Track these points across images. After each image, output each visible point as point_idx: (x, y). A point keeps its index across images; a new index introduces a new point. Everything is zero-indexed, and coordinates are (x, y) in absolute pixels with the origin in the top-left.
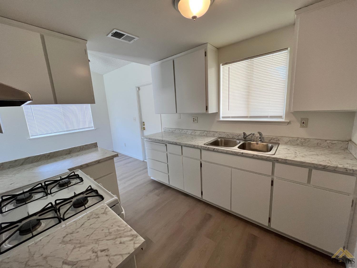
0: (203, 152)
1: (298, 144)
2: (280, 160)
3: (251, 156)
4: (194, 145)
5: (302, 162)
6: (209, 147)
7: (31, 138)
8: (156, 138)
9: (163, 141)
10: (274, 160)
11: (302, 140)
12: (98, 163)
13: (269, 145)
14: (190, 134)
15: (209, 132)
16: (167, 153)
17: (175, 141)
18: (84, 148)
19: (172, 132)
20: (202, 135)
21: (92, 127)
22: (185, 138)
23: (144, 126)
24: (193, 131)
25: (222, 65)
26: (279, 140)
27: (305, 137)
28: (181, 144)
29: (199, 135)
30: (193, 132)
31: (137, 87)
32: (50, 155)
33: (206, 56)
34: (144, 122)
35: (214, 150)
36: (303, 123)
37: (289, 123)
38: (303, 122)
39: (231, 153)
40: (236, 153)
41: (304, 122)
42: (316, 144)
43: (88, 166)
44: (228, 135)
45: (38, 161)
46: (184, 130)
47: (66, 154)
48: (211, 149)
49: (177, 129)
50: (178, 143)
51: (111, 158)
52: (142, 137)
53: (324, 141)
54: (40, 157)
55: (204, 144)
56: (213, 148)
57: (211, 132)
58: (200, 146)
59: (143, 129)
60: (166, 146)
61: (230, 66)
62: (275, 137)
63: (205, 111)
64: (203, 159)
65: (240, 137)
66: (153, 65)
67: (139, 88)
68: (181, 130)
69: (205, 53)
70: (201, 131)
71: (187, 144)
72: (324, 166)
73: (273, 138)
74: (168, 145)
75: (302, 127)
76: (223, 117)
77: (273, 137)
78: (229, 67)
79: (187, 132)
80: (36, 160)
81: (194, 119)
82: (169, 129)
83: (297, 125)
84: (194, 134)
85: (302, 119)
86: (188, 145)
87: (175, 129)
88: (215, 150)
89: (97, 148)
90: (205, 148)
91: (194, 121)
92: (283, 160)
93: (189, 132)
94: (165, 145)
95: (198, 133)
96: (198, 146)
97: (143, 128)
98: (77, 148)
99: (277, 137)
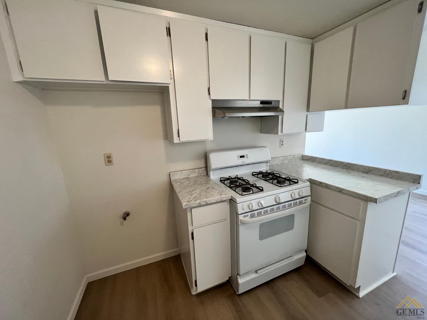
18: (391, 174)
32: (348, 165)
45: (336, 166)
47: (363, 171)
54: (338, 164)
80: (334, 165)
98: (380, 170)
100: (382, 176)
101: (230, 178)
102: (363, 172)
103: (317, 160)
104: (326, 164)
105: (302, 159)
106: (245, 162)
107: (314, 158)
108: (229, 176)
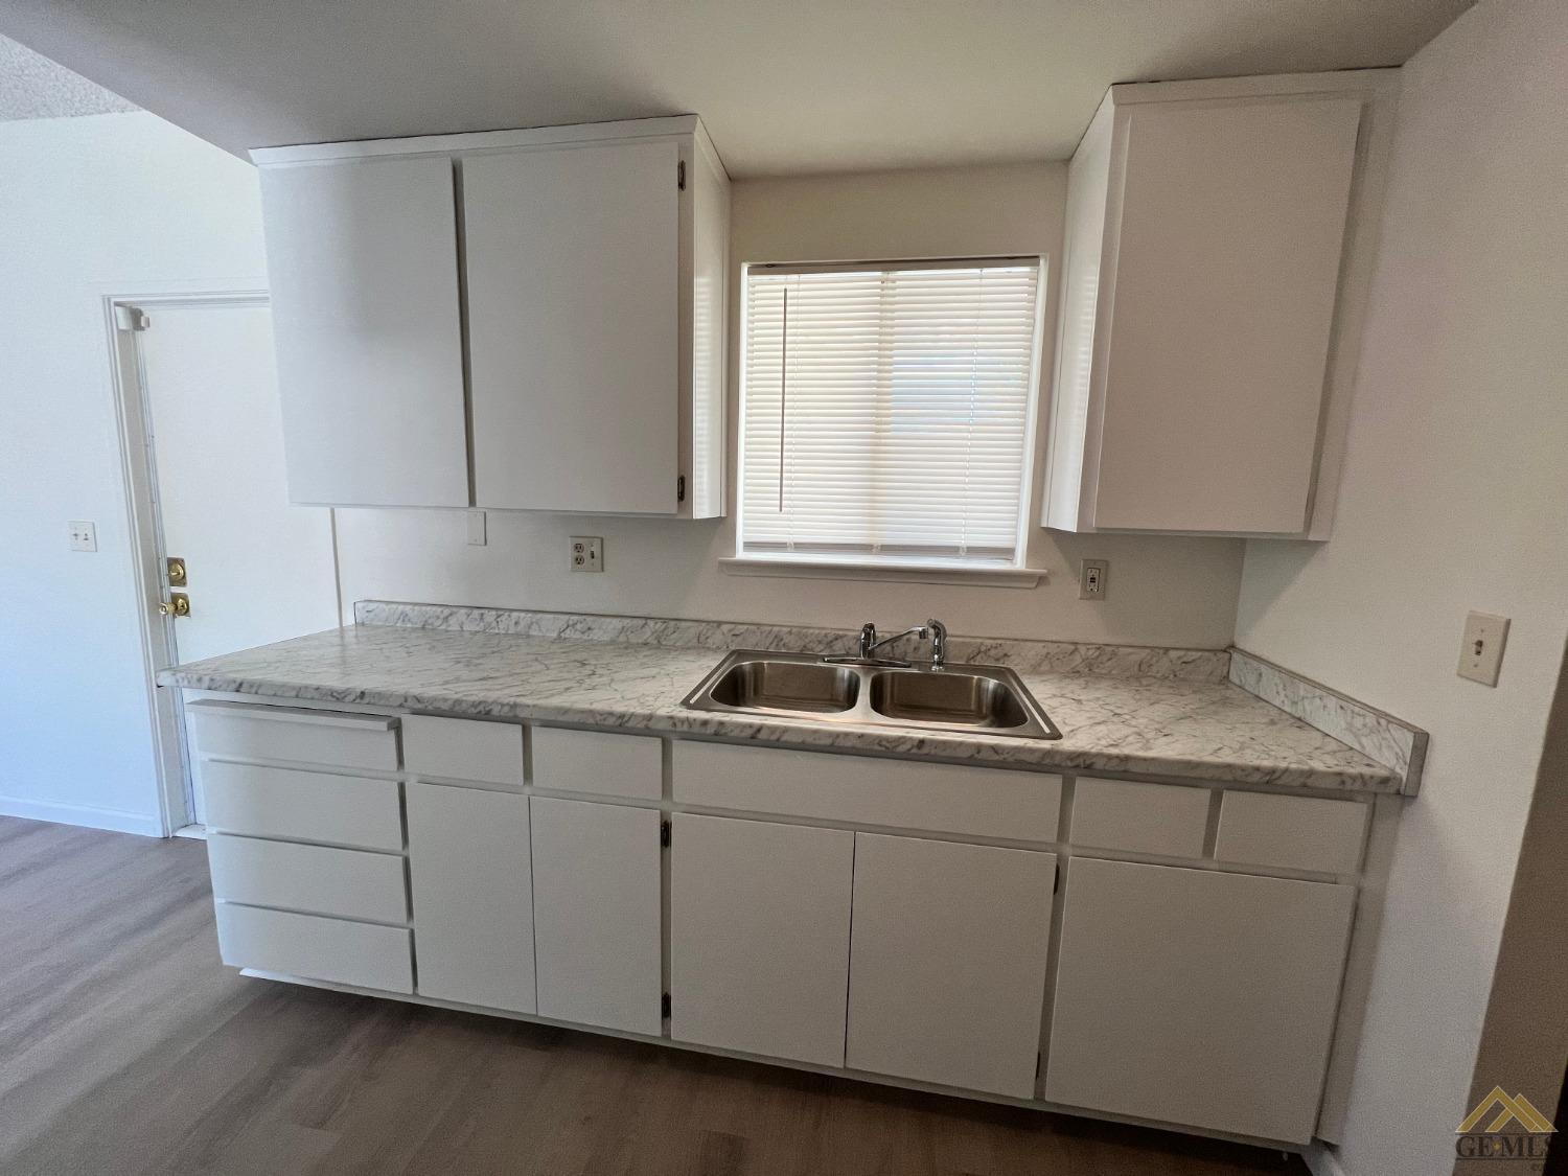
0: (681, 751)
1: (1078, 669)
2: (1100, 764)
3: (966, 754)
4: (622, 716)
5: (1189, 763)
6: (721, 724)
8: (308, 682)
9: (366, 700)
10: (1074, 764)
11: (1091, 652)
13: (984, 684)
14: (555, 635)
15: (673, 623)
16: (399, 777)
17: (471, 691)
19: (423, 628)
20: (633, 639)
22: (538, 667)
23: (176, 590)
24: (575, 618)
25: (753, 271)
26: (1006, 655)
27: (1102, 639)
28: (522, 714)
29: (612, 642)
30: (574, 625)
31: (117, 304)
33: (686, 190)
34: (174, 562)
35: (753, 737)
36: (1093, 580)
37: (1041, 580)
38: (1090, 575)
39: (858, 744)
40: (884, 743)
41: (1096, 576)
42: (1136, 667)
44: (778, 638)
46: (515, 614)
48: (735, 733)
49: (463, 611)
50: (503, 705)
52: (166, 679)
53: (1161, 651)
55: (686, 703)
56: (751, 726)
57: (683, 624)
58: (661, 718)
59: (170, 608)
60: (392, 734)
61: (789, 287)
62: (991, 641)
63: (671, 506)
64: (679, 794)
65: (839, 649)
66: (274, 160)
67: (136, 317)
68: (490, 616)
69: (682, 167)
70: (627, 622)
71: (566, 711)
72: (1268, 774)
73: (983, 649)
74: (409, 721)
75: (1088, 596)
76: (751, 546)
77: (982, 644)
78: (786, 290)
79: (535, 626)
81: (578, 547)
82: (401, 607)
83: (1070, 587)
84: (578, 635)
85: (1090, 564)
86: (576, 718)
87: (447, 611)
88: (763, 735)
90: (696, 729)
91: (579, 561)
92: (1115, 762)
93: (550, 627)
94: (383, 726)
95: (606, 630)
96: (650, 717)
97: (168, 598)
99: (999, 642)
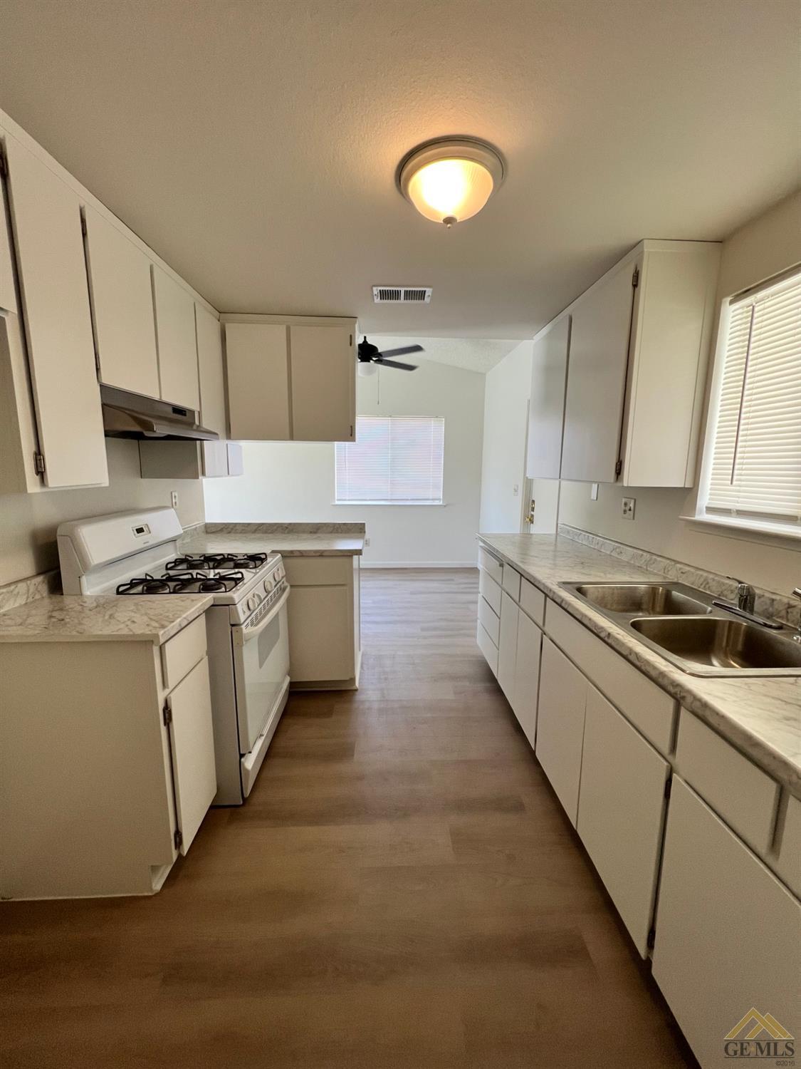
2: (689, 700)
3: (626, 653)
6: (554, 593)
7: (337, 503)
10: (674, 691)
12: (320, 556)
14: (609, 553)
15: (654, 556)
16: (502, 587)
19: (572, 540)
20: (636, 563)
21: (439, 499)
23: (532, 513)
24: (617, 544)
25: (731, 304)
29: (628, 562)
33: (638, 287)
34: (533, 501)
39: (589, 624)
40: (597, 627)
43: (303, 556)
44: (706, 582)
45: (273, 533)
46: (598, 538)
48: (557, 600)
49: (584, 533)
51: (346, 554)
55: (560, 583)
57: (664, 559)
58: (542, 584)
59: (529, 520)
68: (591, 538)
76: (710, 510)
79: (603, 547)
80: (270, 531)
82: (568, 528)
84: (615, 554)
87: (580, 532)
89: (362, 534)
91: (625, 511)
92: (698, 704)
95: (627, 555)
97: (530, 516)
100: (331, 532)
101: (148, 578)
102: (311, 532)
103: (237, 528)
104: (255, 532)
105: (207, 532)
106: (148, 542)
107: (231, 527)
108: (146, 575)
